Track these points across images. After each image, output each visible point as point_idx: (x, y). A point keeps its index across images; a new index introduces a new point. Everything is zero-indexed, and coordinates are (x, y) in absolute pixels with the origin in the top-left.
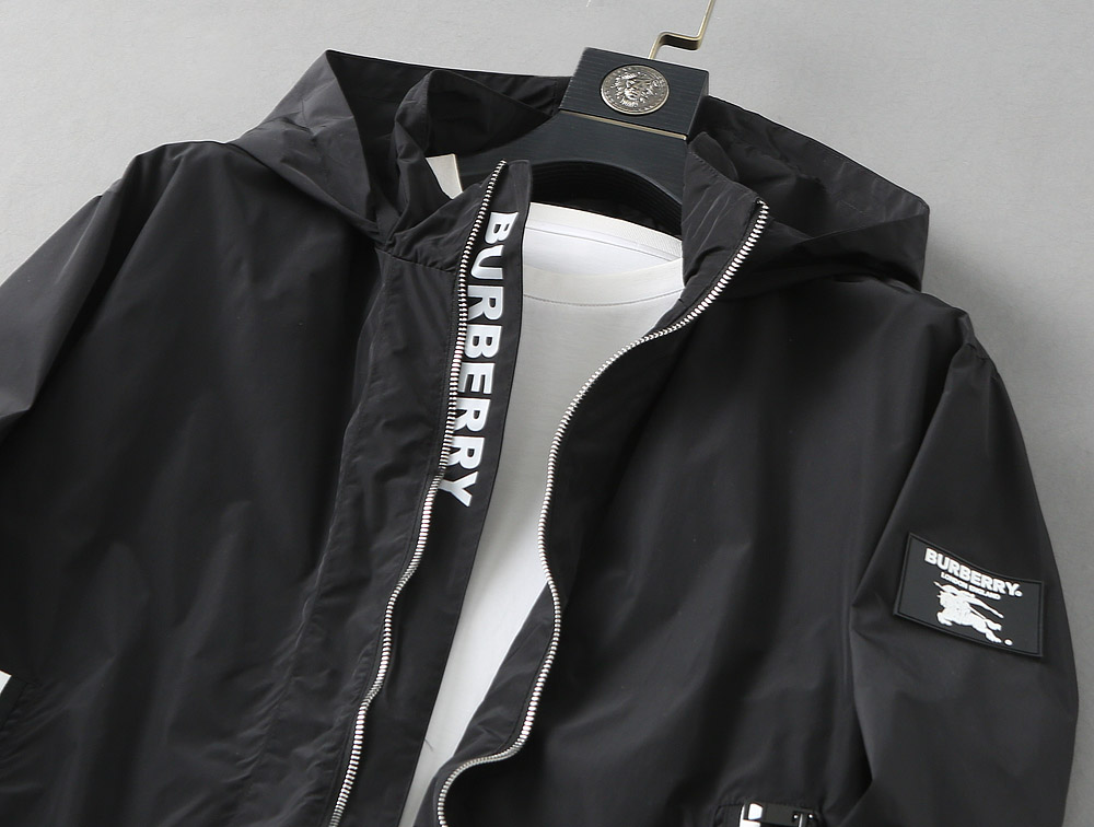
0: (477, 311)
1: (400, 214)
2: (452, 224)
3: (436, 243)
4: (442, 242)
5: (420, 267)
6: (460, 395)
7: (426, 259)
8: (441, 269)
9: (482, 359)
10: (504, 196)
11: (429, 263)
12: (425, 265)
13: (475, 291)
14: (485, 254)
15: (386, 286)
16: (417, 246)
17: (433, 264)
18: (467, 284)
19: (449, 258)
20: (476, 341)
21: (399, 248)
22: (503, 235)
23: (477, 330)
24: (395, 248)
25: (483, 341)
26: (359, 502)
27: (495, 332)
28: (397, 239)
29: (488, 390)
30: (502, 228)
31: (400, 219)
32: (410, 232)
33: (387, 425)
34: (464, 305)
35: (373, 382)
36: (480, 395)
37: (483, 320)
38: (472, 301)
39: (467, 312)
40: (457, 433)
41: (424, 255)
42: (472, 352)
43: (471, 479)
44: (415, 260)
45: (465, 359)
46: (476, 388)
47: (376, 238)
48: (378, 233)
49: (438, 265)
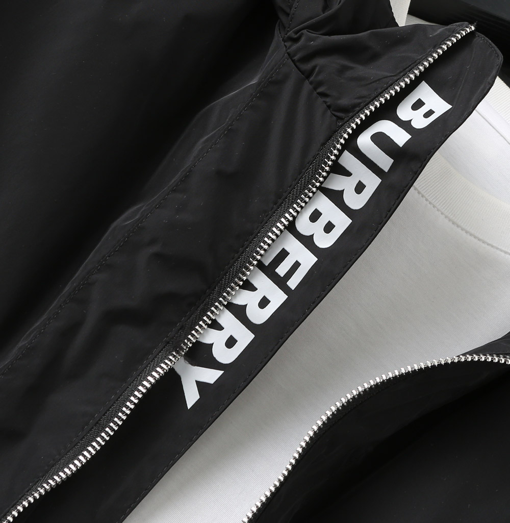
0: (338, 183)
1: (326, 8)
2: (375, 57)
3: (343, 69)
4: (349, 74)
5: (307, 87)
6: (260, 266)
7: (320, 84)
8: (329, 107)
9: (308, 242)
10: (448, 72)
11: (320, 90)
12: (315, 89)
13: (348, 160)
14: (386, 127)
15: (259, 84)
16: (320, 61)
17: (323, 95)
18: (344, 147)
19: (345, 102)
20: (315, 217)
21: (299, 50)
22: (420, 122)
23: (323, 204)
24: (295, 46)
25: (322, 222)
26: (69, 332)
27: (342, 222)
28: (303, 39)
29: (293, 283)
30: (424, 110)
31: (323, 16)
32: (321, 40)
33: (157, 256)
34: (327, 168)
35: (174, 191)
36: (281, 282)
37: (337, 197)
38: (339, 170)
39: (325, 178)
40: (231, 307)
41: (320, 78)
42: (304, 225)
43: (211, 376)
44: (308, 75)
45: (291, 228)
46: (282, 270)
47: (283, 17)
48: (288, 15)
49: (328, 100)
